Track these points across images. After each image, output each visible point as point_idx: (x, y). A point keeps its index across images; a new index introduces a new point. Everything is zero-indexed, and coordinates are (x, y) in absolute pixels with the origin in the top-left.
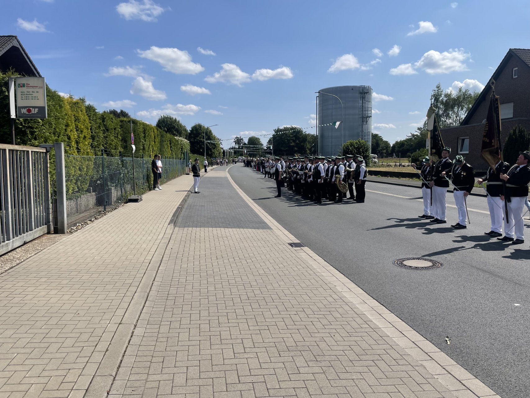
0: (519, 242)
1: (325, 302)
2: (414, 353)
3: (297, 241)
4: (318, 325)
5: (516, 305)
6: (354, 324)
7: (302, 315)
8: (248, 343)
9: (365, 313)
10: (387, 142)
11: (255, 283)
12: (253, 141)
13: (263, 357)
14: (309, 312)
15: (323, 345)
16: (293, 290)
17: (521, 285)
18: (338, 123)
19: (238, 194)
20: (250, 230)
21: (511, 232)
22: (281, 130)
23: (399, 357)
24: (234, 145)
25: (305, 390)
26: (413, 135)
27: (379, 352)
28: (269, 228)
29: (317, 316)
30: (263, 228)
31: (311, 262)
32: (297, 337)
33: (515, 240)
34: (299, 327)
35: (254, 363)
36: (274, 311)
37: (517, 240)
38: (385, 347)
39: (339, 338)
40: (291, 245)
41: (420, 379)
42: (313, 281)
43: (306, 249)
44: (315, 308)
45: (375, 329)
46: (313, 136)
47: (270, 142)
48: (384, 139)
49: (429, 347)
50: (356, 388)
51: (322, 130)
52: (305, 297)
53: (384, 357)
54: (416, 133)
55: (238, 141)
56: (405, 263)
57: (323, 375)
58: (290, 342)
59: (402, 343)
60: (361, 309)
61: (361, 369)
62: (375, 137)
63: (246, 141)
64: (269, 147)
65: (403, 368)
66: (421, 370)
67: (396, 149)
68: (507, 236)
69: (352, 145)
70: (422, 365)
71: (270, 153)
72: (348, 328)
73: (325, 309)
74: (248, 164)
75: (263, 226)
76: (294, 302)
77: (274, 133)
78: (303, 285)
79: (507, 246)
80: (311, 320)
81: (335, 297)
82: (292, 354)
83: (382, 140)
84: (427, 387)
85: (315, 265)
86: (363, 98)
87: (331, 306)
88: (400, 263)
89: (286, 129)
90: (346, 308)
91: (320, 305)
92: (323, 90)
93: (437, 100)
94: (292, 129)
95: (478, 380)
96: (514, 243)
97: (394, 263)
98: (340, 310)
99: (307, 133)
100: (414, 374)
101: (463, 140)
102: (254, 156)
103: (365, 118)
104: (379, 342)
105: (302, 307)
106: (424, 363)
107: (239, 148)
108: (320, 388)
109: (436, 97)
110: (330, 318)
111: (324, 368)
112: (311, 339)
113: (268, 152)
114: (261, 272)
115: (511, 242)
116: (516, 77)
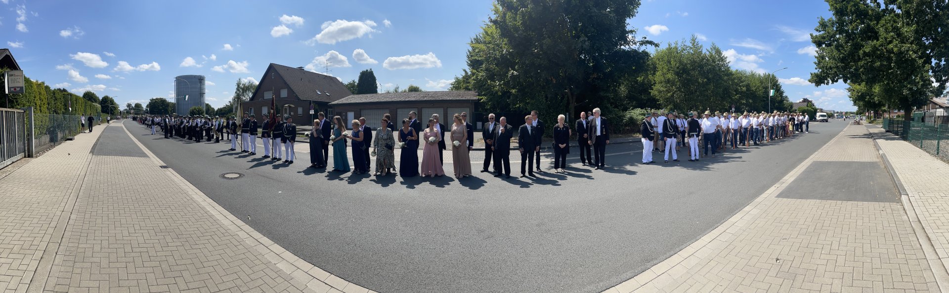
1: (182, 202)
2: (233, 228)
3: (165, 165)
4: (178, 215)
5: (280, 192)
6: (199, 214)
7: (169, 210)
8: (137, 227)
9: (205, 207)
10: (213, 108)
11: (140, 190)
12: (138, 106)
13: (146, 236)
14: (173, 207)
15: (181, 228)
16: (163, 194)
17: (281, 182)
18: (187, 97)
19: (129, 136)
20: (136, 158)
22: (154, 100)
23: (224, 231)
24: (126, 108)
25: (172, 257)
26: (227, 105)
27: (214, 230)
28: (148, 157)
29: (178, 210)
30: (144, 157)
31: (173, 177)
32: (166, 223)
33: (278, 159)
34: (167, 217)
35: (141, 240)
36: (152, 207)
38: (217, 226)
39: (191, 223)
40: (161, 167)
41: (236, 243)
42: (175, 189)
43: (170, 169)
44: (176, 205)
45: (211, 216)
46: (172, 103)
47: (147, 106)
48: (212, 107)
49: (240, 223)
50: (202, 254)
51: (178, 100)
52: (170, 198)
53: (217, 233)
54: (228, 104)
55: (129, 105)
56: (226, 176)
57: (182, 248)
58: (162, 227)
59: (226, 222)
60: (202, 204)
61: (204, 242)
62: (207, 105)
63: (133, 106)
64: (147, 110)
65: (228, 238)
66: (236, 237)
67: (218, 112)
69: (195, 109)
70: (237, 234)
71: (148, 113)
72: (196, 217)
73: (182, 206)
74: (134, 119)
75: (144, 155)
76: (164, 202)
77: (150, 101)
78: (169, 191)
80: (175, 212)
81: (188, 198)
82: (163, 234)
83: (211, 107)
84: (240, 247)
85: (176, 179)
86: (201, 82)
87: (185, 204)
88: (223, 176)
89: (157, 99)
90: (195, 205)
91: (179, 203)
92: (178, 77)
93: (238, 86)
94: (161, 99)
95: (265, 237)
96: (277, 161)
97: (220, 176)
98: (191, 206)
99: (169, 101)
100: (233, 241)
101: (251, 109)
102: (138, 114)
103: (202, 94)
104: (214, 224)
105: (169, 204)
106: (238, 233)
107: (129, 110)
108: (181, 256)
110: (186, 211)
111: (183, 243)
112: (175, 224)
113: (146, 112)
114: (144, 183)
116: (273, 78)
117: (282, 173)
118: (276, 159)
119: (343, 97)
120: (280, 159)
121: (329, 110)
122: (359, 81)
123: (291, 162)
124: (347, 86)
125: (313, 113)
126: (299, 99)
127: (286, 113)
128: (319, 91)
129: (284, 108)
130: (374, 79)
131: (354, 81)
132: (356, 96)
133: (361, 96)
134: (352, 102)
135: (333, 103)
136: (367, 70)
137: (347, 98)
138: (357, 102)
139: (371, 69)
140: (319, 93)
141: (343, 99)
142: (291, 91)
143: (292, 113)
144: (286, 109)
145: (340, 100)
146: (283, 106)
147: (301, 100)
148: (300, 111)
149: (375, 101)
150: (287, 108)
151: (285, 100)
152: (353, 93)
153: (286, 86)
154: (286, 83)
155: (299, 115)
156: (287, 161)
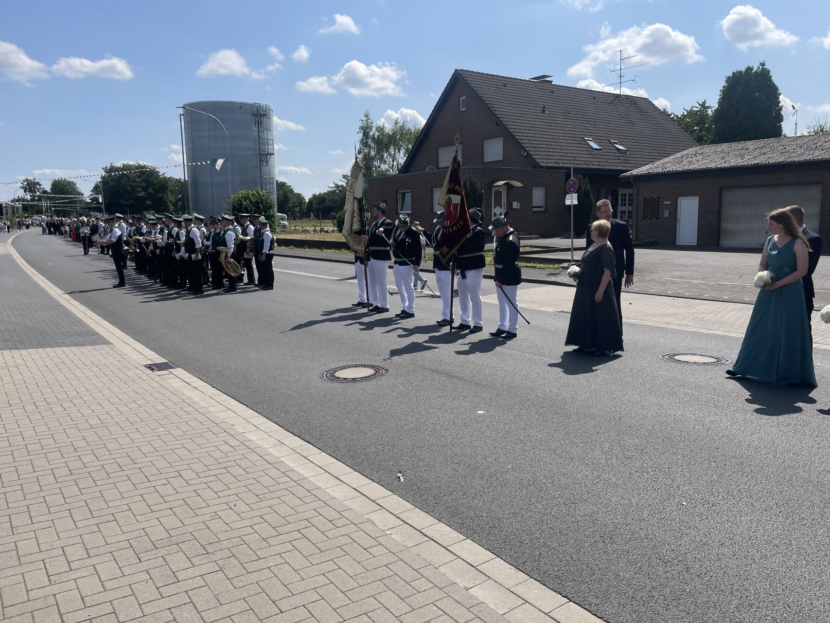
0: (478, 330)
1: (218, 454)
2: (358, 505)
3: (163, 360)
4: (207, 494)
5: (480, 412)
6: (266, 481)
7: (177, 483)
8: (76, 553)
9: (282, 459)
10: (299, 195)
11: (83, 444)
12: (62, 188)
13: (108, 569)
14: (189, 475)
15: (216, 525)
16: (157, 444)
17: (483, 386)
18: (220, 162)
19: (35, 285)
20: (66, 349)
21: (468, 317)
22: (118, 169)
23: (336, 515)
24: (21, 193)
25: (190, 607)
26: (337, 186)
27: (307, 515)
28: (105, 342)
29: (204, 480)
30: (92, 343)
31: (188, 392)
32: (171, 521)
33: (472, 327)
34: (172, 504)
35: (90, 585)
36: (124, 486)
37: (474, 326)
38: (315, 505)
39: (243, 508)
40: (150, 367)
41: (367, 542)
42: (195, 424)
43: (179, 371)
44: (199, 467)
45: (299, 482)
46: (178, 181)
47: (96, 189)
48: (296, 191)
49: (377, 491)
50: (274, 580)
51: (193, 171)
52: (181, 452)
53: (315, 521)
54: (340, 183)
55: (30, 186)
56: (337, 374)
57: (221, 574)
58: (158, 533)
59: (339, 493)
60: (275, 454)
61: (281, 549)
62: (282, 186)
63: (48, 187)
64: (96, 199)
65: (344, 530)
66: (367, 527)
67: (315, 206)
68: (463, 323)
69: (246, 198)
70: (369, 520)
71: (99, 210)
72: (257, 488)
73: (219, 466)
75: (93, 339)
76: (161, 464)
77: (103, 174)
78: (177, 433)
79: (464, 336)
80: (195, 487)
81: (234, 443)
82: (162, 552)
83: (292, 191)
84: (378, 550)
85: (196, 396)
86: (259, 124)
87: (227, 459)
88: (331, 376)
89: (126, 167)
90: (253, 457)
91: (209, 461)
92: (190, 105)
93: (366, 134)
94: (139, 167)
95: (442, 524)
96: (472, 332)
97: (322, 378)
98: (243, 463)
99: (168, 175)
100: (360, 536)
101: (404, 194)
102: (66, 214)
103: (264, 156)
104: (306, 500)
105: (178, 468)
106: (372, 516)
107: (33, 200)
108: (216, 597)
109: (365, 131)
110: (227, 478)
111: (220, 562)
112: (195, 520)
113: (92, 208)
114: (94, 421)
115: (468, 331)
116: (464, 109)
117: (488, 365)
118: (468, 327)
119: (668, 155)
120: (478, 329)
121: (621, 191)
122: (721, 103)
123: (511, 335)
124: (680, 120)
125: (576, 202)
126: (535, 165)
127: (498, 203)
128: (595, 140)
129: (494, 189)
130: (772, 93)
131: (703, 105)
132: (708, 149)
133: (725, 146)
134: (696, 166)
135: (635, 172)
136: (749, 69)
137: (678, 155)
138: (712, 165)
139: (763, 64)
140: (595, 146)
141: (666, 160)
142: (512, 142)
143: (515, 205)
144: (498, 194)
145: (658, 163)
146: (490, 186)
147: (543, 167)
148: (538, 196)
149: (772, 161)
150: (501, 189)
151: (495, 170)
152: (700, 141)
153: (500, 129)
154: (498, 123)
155: (534, 209)
156: (500, 332)
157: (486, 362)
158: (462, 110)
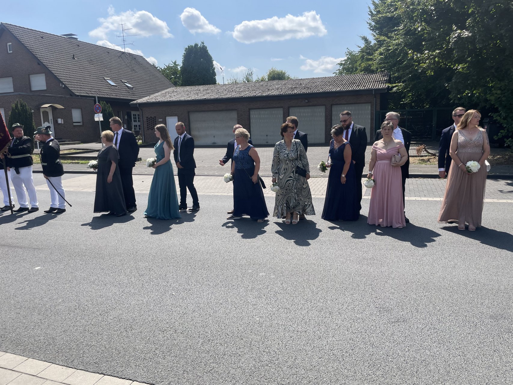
5: (37, 268)
17: (39, 249)
116: (11, 52)
117: (43, 234)
118: (27, 209)
119: (158, 91)
120: (34, 209)
121: (133, 113)
122: (183, 63)
123: (61, 211)
124: (163, 72)
125: (102, 119)
126: (72, 94)
127: (46, 120)
128: (112, 79)
129: (42, 110)
130: (209, 60)
131: (175, 63)
132: (180, 89)
133: (188, 88)
134: (174, 99)
135: (140, 101)
136: (196, 45)
137: (164, 92)
138: (182, 99)
139: (203, 43)
140: (113, 84)
141: (157, 94)
142: (51, 77)
143: (60, 121)
144: (46, 114)
145: (152, 96)
146: (38, 108)
147: (78, 96)
148: (76, 115)
150: (47, 110)
151: (42, 96)
152: (176, 84)
153: (43, 68)
154: (40, 63)
155: (74, 124)
156: (52, 210)
157: (42, 232)
158: (9, 52)
